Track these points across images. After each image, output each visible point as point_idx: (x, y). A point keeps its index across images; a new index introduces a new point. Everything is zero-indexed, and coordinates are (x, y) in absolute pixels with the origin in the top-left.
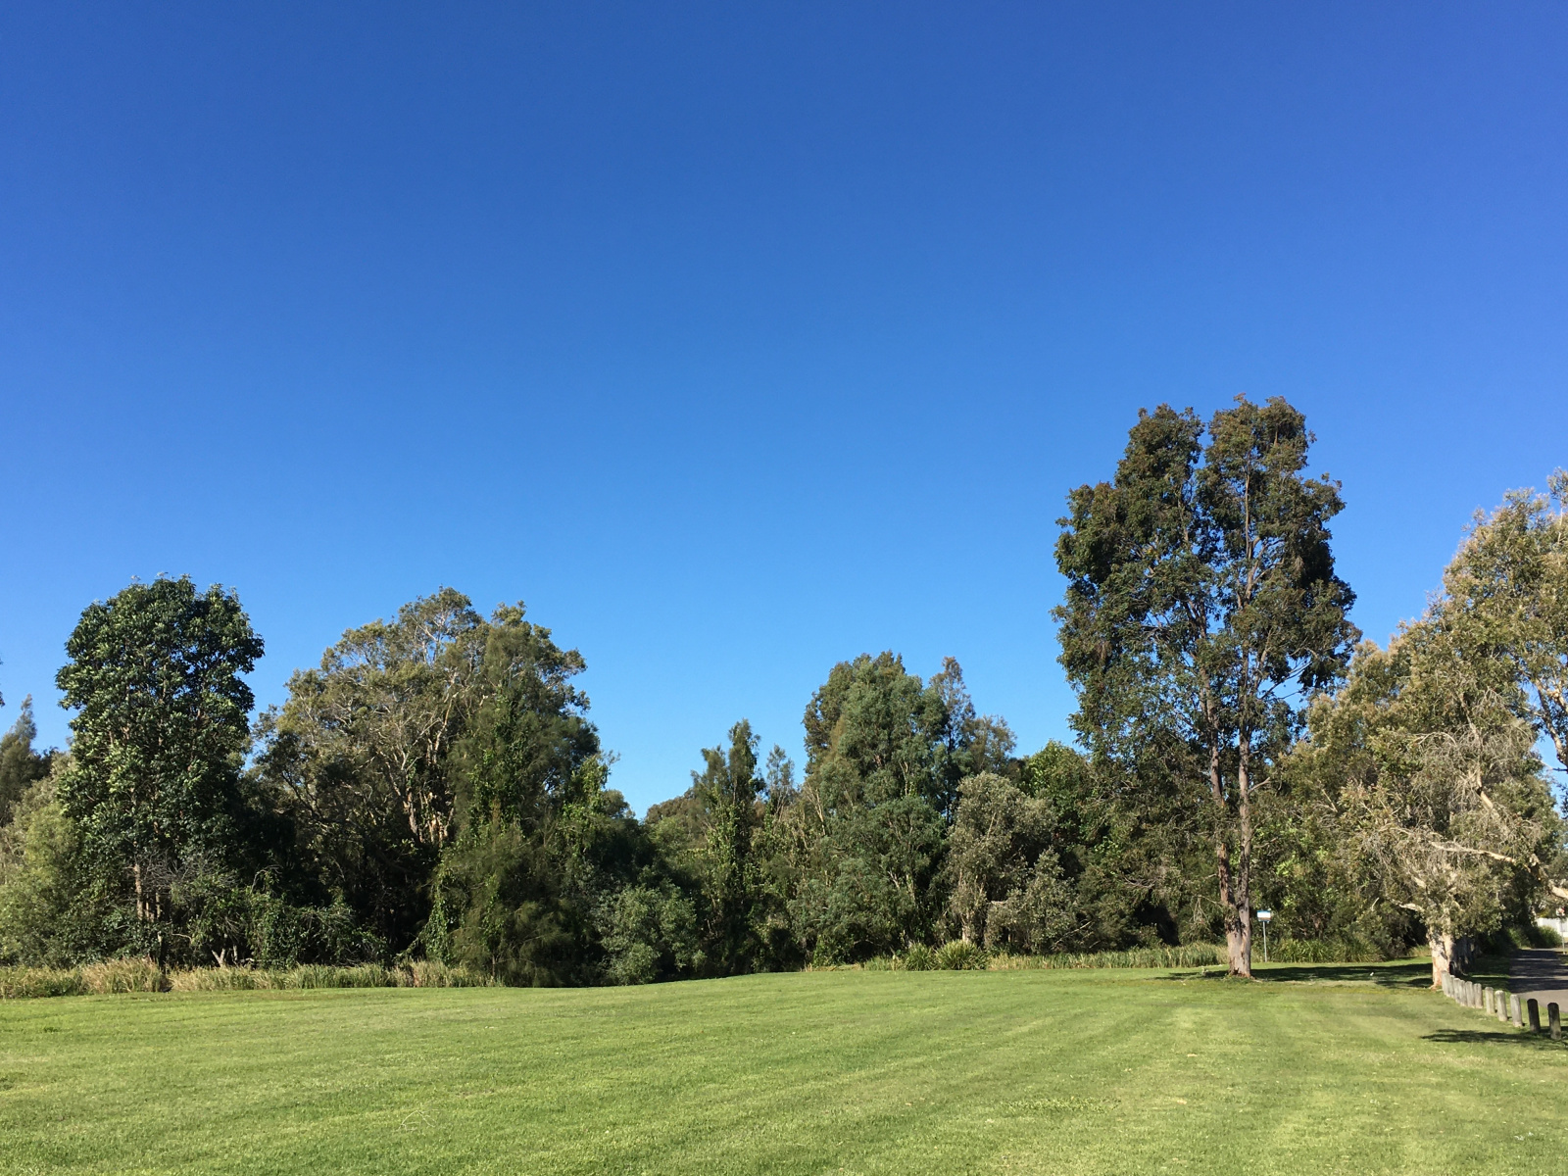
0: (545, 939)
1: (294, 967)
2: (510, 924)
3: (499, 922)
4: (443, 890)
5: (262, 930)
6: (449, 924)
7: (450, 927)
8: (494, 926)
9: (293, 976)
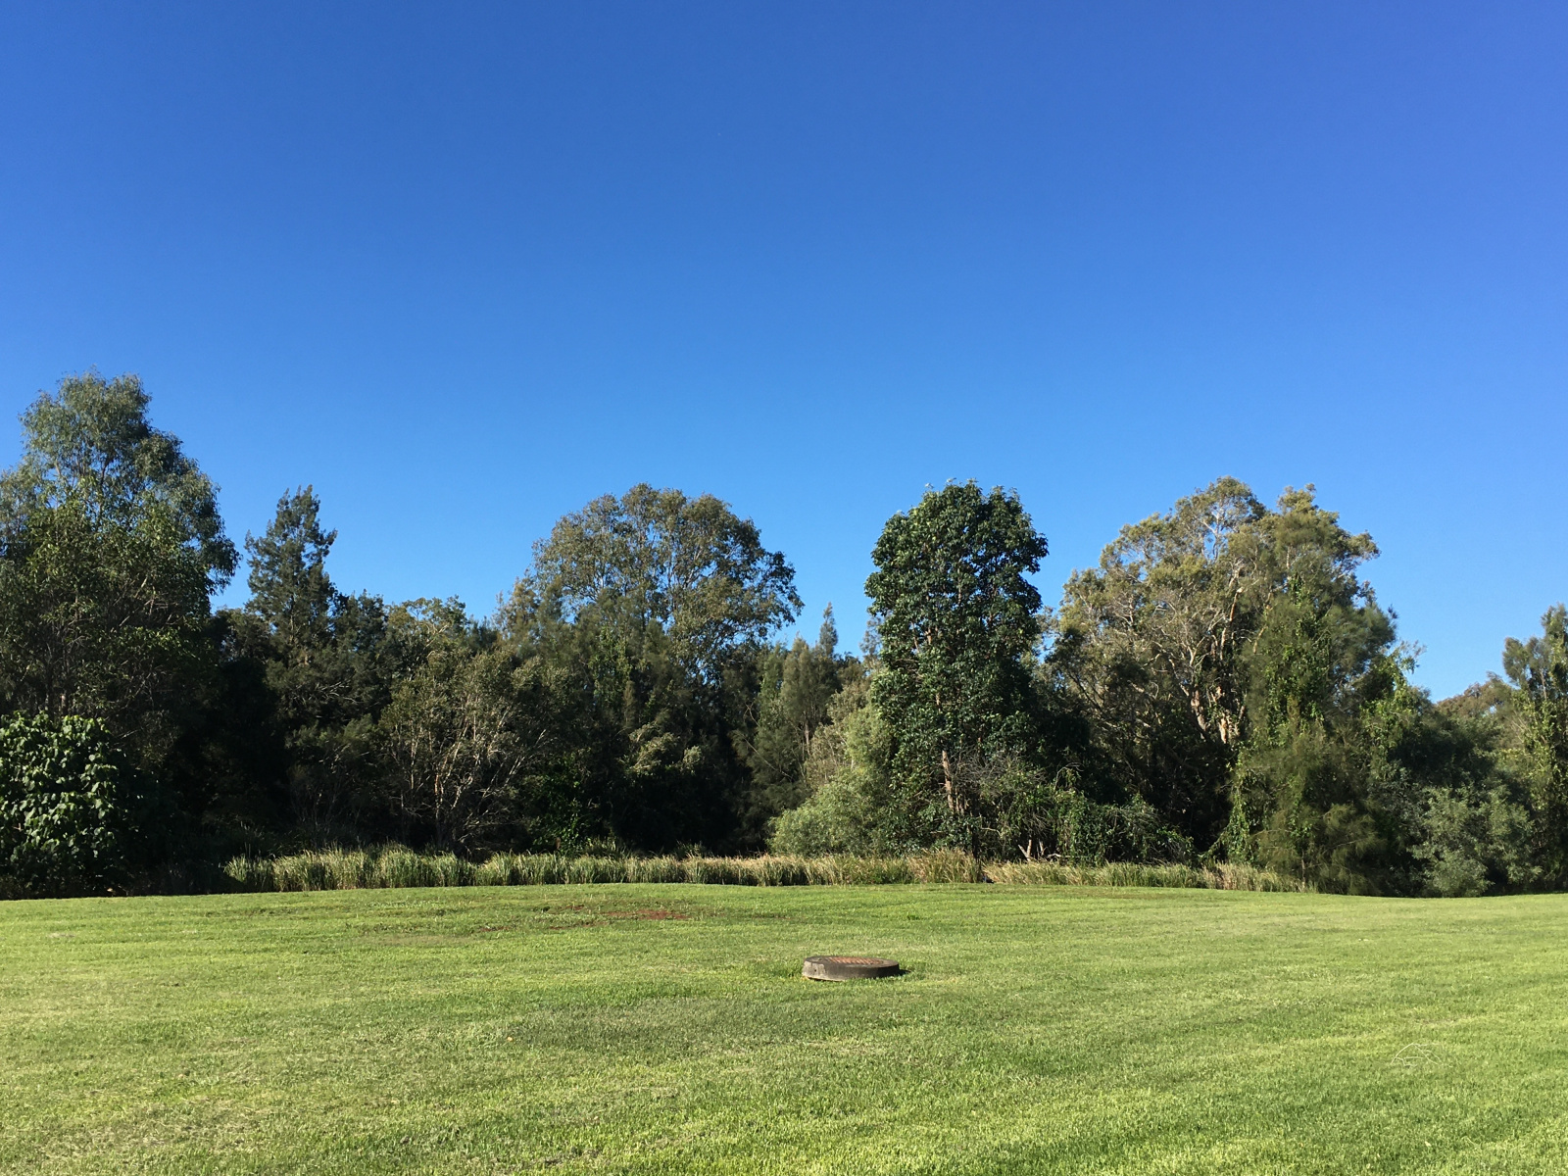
0: (1360, 845)
1: (1103, 865)
2: (1320, 828)
3: (1306, 826)
4: (1244, 792)
5: (1069, 827)
6: (1251, 827)
7: (1253, 830)
8: (1302, 829)
9: (1101, 873)
